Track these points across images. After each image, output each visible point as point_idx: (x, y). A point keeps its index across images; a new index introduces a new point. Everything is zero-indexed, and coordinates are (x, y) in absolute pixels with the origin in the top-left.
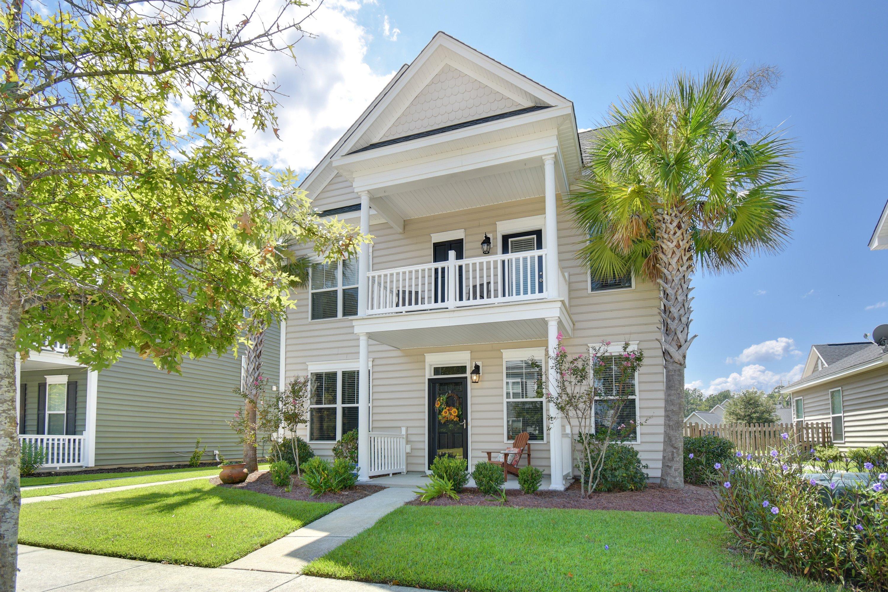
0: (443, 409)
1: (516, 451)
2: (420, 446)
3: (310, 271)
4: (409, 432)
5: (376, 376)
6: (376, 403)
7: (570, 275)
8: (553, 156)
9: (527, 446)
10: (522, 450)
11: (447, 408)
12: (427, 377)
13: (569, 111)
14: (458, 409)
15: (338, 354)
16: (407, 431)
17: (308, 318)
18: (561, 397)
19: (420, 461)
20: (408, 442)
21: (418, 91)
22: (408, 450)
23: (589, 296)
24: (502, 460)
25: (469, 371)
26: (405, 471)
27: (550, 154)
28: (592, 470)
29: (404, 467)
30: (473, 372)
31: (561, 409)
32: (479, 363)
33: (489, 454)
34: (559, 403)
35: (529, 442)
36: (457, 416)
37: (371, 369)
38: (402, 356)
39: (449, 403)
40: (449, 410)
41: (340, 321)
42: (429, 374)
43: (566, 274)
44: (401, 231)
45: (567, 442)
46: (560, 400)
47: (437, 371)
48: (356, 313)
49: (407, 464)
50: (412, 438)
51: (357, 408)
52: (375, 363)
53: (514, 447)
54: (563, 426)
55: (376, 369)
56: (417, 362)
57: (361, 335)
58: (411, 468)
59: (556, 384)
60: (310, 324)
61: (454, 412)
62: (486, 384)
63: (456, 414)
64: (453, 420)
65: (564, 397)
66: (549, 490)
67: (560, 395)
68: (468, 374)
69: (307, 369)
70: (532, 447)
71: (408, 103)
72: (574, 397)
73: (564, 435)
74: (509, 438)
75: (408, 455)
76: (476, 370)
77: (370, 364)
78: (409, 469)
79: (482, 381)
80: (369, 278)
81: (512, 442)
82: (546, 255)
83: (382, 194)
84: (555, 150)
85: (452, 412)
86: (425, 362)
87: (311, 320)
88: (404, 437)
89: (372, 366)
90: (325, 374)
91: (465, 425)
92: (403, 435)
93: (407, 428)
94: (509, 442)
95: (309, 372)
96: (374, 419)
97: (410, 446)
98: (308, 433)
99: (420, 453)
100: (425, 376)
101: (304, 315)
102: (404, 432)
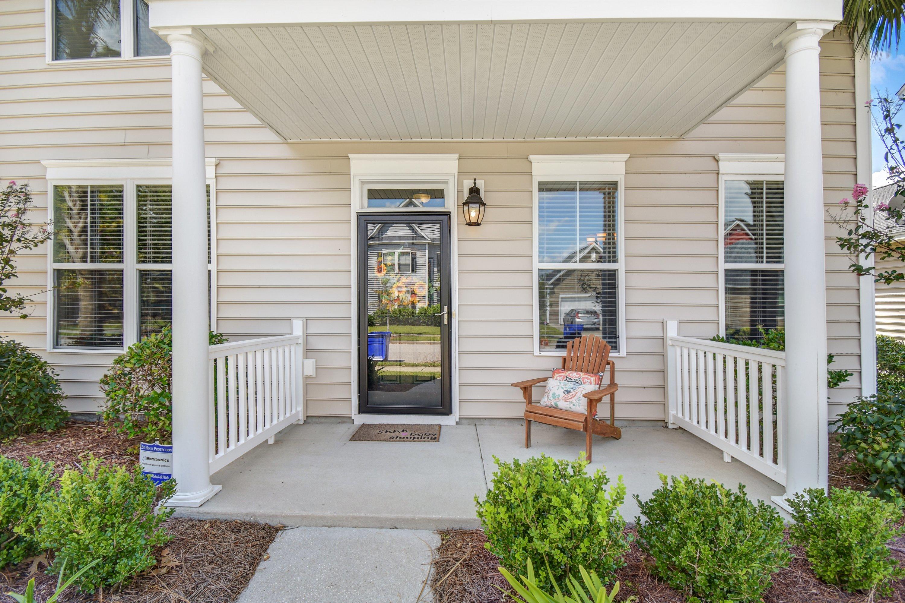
0: (392, 282)
2: (338, 360)
4: (311, 331)
5: (225, 200)
6: (226, 264)
11: (403, 280)
12: (354, 207)
15: (124, 145)
16: (306, 326)
17: (43, 56)
19: (338, 393)
20: (308, 352)
22: (310, 370)
26: (302, 416)
29: (300, 409)
37: (212, 182)
38: (292, 159)
40: (406, 284)
41: (128, 65)
42: (359, 202)
49: (307, 401)
50: (316, 343)
52: (221, 171)
55: (225, 184)
56: (330, 174)
58: (316, 410)
60: (48, 69)
62: (490, 231)
68: (452, 206)
69: (43, 178)
74: (545, 345)
75: (308, 382)
76: (475, 198)
77: (211, 172)
78: (311, 412)
81: (553, 353)
86: (348, 173)
87: (53, 60)
88: (300, 341)
89: (216, 177)
90: (92, 192)
91: (446, 316)
92: (298, 338)
93: (307, 321)
94: (543, 354)
95: (49, 182)
96: (220, 299)
97: (314, 360)
98: (49, 327)
99: (339, 377)
100: (349, 206)
101: (34, 49)
102: (298, 329)
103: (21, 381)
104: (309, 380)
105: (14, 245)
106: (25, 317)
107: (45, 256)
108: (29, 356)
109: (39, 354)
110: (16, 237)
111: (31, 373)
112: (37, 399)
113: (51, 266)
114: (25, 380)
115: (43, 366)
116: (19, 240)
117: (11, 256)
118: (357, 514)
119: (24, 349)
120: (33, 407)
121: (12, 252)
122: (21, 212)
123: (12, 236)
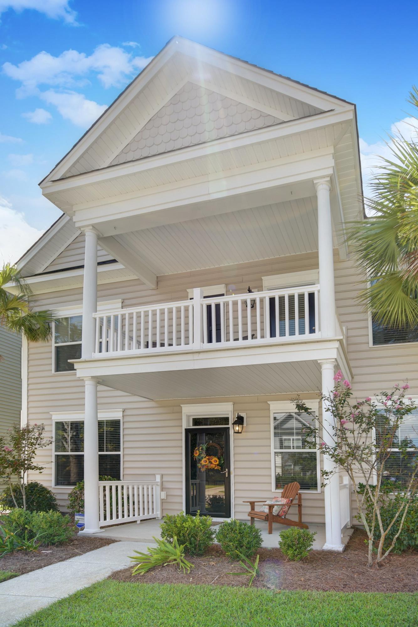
0: (202, 458)
1: (284, 501)
2: (176, 492)
3: (53, 325)
4: (164, 479)
5: (127, 425)
6: (128, 451)
7: (348, 329)
8: (328, 179)
9: (297, 497)
10: (292, 500)
11: (207, 457)
12: (185, 426)
13: (351, 116)
14: (219, 459)
15: (84, 405)
16: (162, 478)
17: (51, 370)
18: (341, 448)
19: (177, 507)
20: (162, 489)
21: (152, 113)
22: (164, 496)
23: (370, 350)
24: (267, 510)
25: (231, 421)
26: (159, 516)
27: (324, 177)
28: (383, 534)
29: (160, 512)
30: (235, 423)
31: (340, 461)
32: (242, 414)
33: (252, 504)
34: (338, 455)
35: (300, 492)
36: (218, 465)
37: (121, 418)
38: (156, 407)
39: (210, 452)
40: (209, 459)
42: (186, 424)
43: (344, 328)
44: (154, 286)
45: (345, 493)
46: (338, 450)
47: (196, 421)
48: (80, 357)
49: (162, 510)
50: (166, 485)
51: (83, 456)
52: (125, 414)
53: (283, 497)
54: (341, 477)
55: (127, 419)
56: (173, 413)
57: (85, 379)
58: (167, 514)
59: (332, 432)
60: (54, 376)
61: (215, 461)
62: (249, 435)
63: (218, 463)
64: (214, 469)
65: (345, 448)
66: (323, 551)
67: (338, 445)
68: (230, 426)
69: (51, 419)
70: (303, 497)
71: (139, 129)
72: (357, 447)
73: (342, 487)
74: (277, 487)
76: (240, 421)
78: (164, 515)
79: (246, 432)
80: (95, 319)
81: (281, 491)
82: (319, 291)
83: (113, 233)
84: (330, 171)
85: (213, 461)
86: (181, 412)
87: (55, 372)
88: (159, 484)
89: (123, 416)
90: (71, 424)
91: (227, 474)
92: (158, 482)
93: (162, 476)
94: (277, 491)
95: (53, 421)
96: (124, 466)
97: (166, 492)
98: (53, 478)
99: (177, 500)
100: (182, 426)
101: (47, 368)
102: (158, 478)
103: (39, 497)
104: (163, 501)
105: (37, 446)
106: (41, 473)
107: (52, 450)
108: (43, 488)
109: (48, 488)
110: (37, 443)
111: (44, 494)
112: (46, 504)
113: (54, 453)
114: (41, 496)
115: (49, 492)
116: (39, 444)
117: (35, 450)
118: (146, 538)
119: (41, 486)
120: (44, 507)
121: (36, 448)
122: (40, 434)
123: (36, 443)
